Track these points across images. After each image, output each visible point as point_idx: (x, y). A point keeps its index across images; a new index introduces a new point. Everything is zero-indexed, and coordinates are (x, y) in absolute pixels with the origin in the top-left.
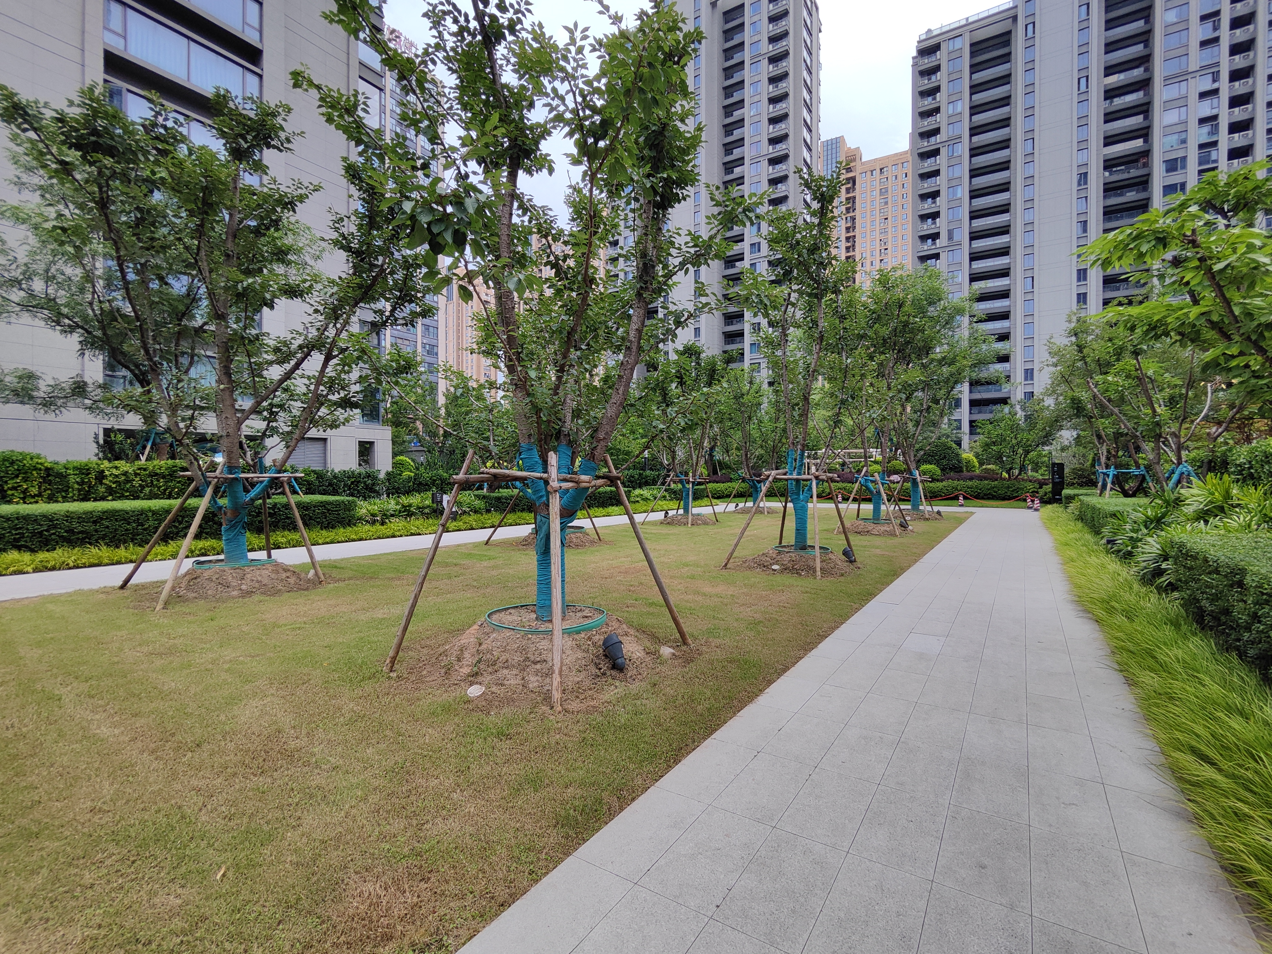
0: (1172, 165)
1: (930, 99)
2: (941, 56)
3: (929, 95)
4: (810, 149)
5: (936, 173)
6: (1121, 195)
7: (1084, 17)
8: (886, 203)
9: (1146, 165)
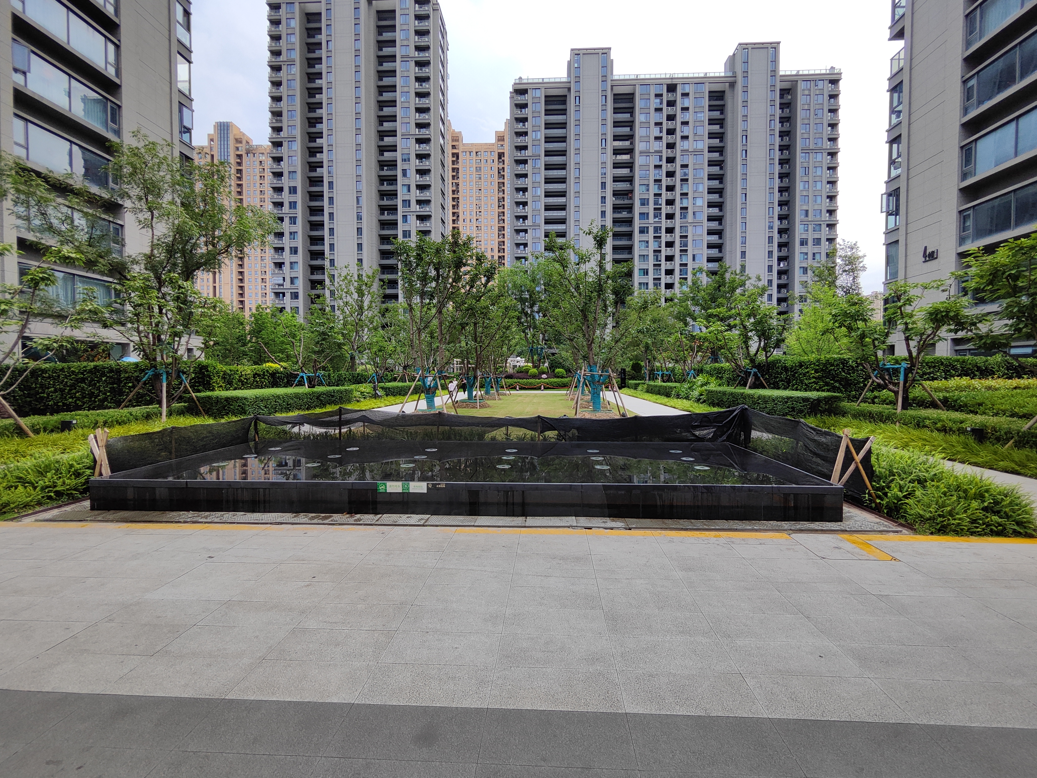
0: (644, 202)
1: (521, 124)
2: (527, 98)
3: (521, 122)
4: (443, 138)
5: (525, 176)
6: (620, 212)
7: (604, 103)
8: (480, 178)
9: (631, 198)
